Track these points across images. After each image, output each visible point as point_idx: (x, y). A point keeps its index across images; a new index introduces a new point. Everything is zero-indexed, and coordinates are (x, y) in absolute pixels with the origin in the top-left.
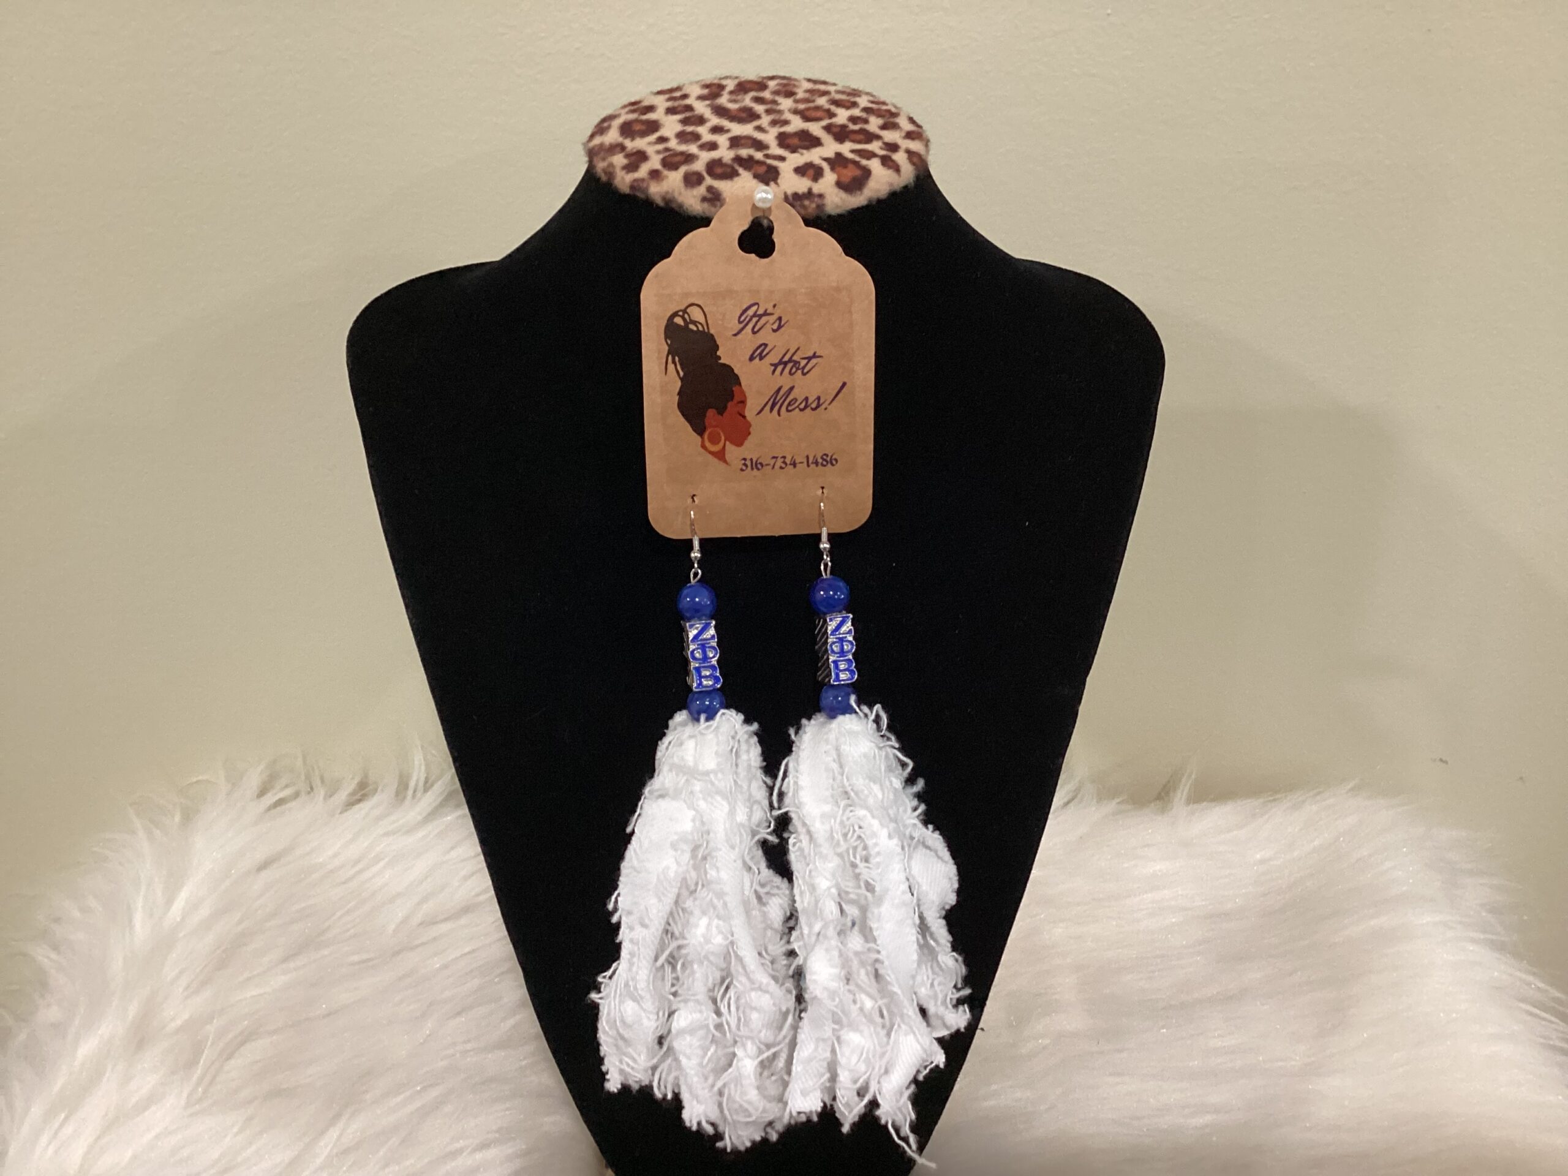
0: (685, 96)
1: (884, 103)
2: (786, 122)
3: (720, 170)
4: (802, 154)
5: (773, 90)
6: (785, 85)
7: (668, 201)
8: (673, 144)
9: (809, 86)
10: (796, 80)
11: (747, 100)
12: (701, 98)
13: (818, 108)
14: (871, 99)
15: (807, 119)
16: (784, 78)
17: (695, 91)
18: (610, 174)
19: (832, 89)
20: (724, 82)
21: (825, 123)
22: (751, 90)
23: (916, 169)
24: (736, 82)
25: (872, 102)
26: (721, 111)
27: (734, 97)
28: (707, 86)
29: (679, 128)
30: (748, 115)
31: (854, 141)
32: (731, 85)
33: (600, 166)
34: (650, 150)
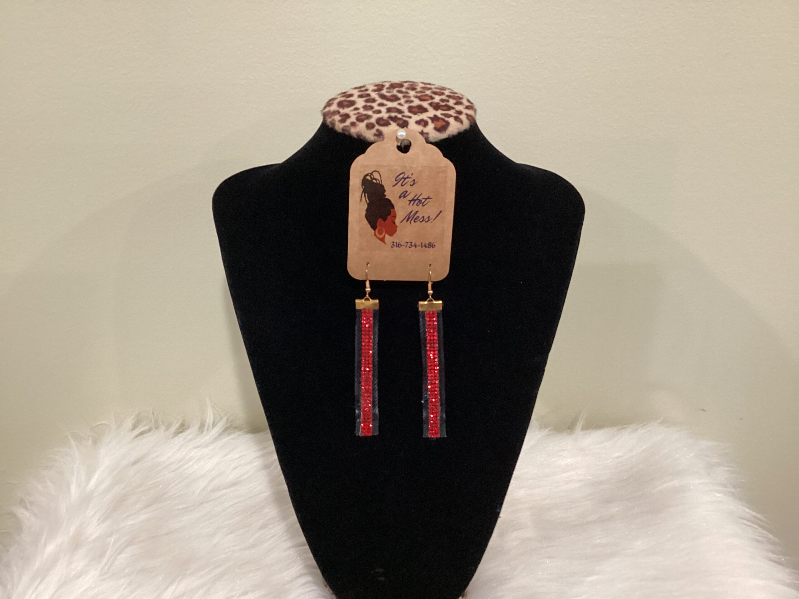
0: (367, 90)
1: (456, 93)
2: (412, 102)
3: (382, 122)
4: (419, 115)
5: (406, 87)
6: (411, 85)
7: (359, 135)
8: (362, 111)
9: (423, 85)
10: (417, 83)
11: (395, 92)
12: (374, 91)
13: (426, 95)
14: (450, 91)
15: (421, 100)
16: (411, 82)
17: (371, 88)
18: (333, 123)
19: (433, 87)
20: (384, 84)
21: (430, 102)
22: (396, 87)
23: (471, 122)
24: (390, 84)
25: (451, 93)
26: (383, 97)
27: (388, 90)
28: (376, 85)
29: (364, 104)
30: (395, 98)
31: (442, 110)
32: (387, 85)
33: (329, 120)
34: (351, 114)
